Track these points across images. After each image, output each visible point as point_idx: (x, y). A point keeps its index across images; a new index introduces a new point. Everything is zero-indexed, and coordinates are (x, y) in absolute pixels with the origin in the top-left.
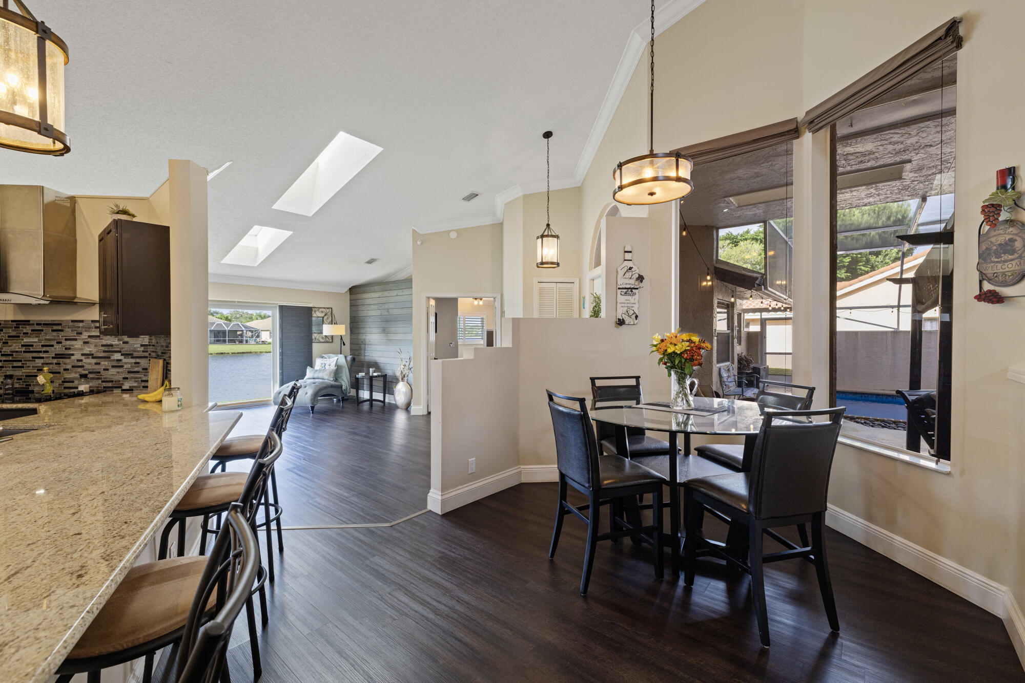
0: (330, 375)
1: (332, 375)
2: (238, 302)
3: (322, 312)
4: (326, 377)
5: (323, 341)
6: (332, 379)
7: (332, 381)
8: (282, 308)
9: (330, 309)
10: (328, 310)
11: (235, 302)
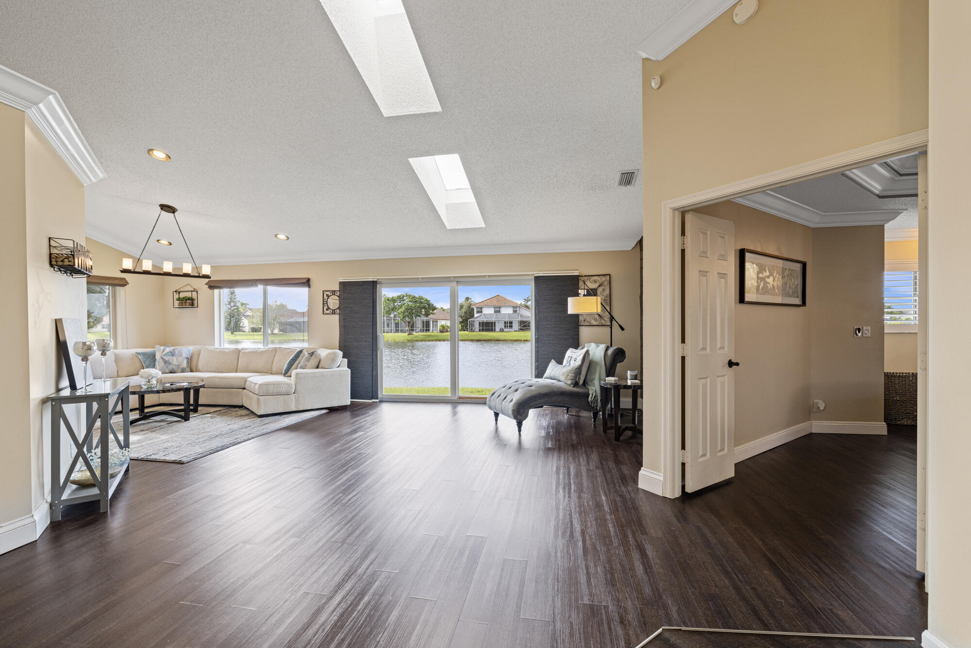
0: (568, 375)
1: (571, 375)
2: (489, 276)
3: (595, 282)
4: (562, 378)
5: (596, 323)
6: (569, 382)
7: (570, 385)
8: (538, 279)
9: (608, 277)
10: (603, 279)
11: (485, 276)
